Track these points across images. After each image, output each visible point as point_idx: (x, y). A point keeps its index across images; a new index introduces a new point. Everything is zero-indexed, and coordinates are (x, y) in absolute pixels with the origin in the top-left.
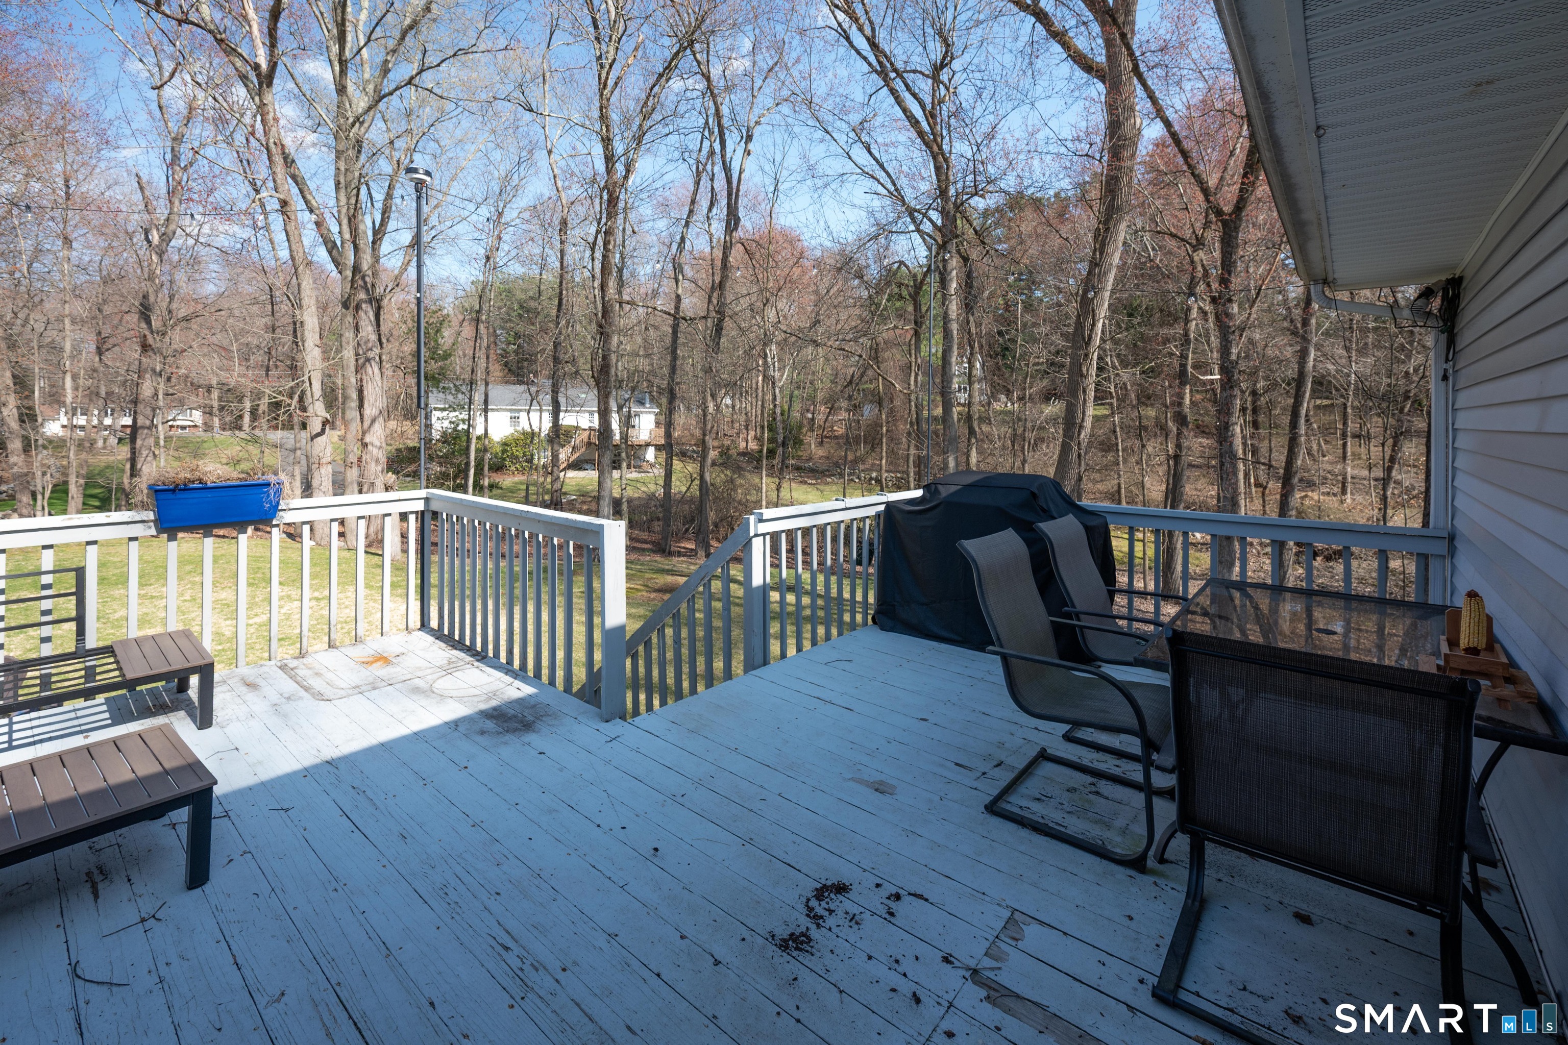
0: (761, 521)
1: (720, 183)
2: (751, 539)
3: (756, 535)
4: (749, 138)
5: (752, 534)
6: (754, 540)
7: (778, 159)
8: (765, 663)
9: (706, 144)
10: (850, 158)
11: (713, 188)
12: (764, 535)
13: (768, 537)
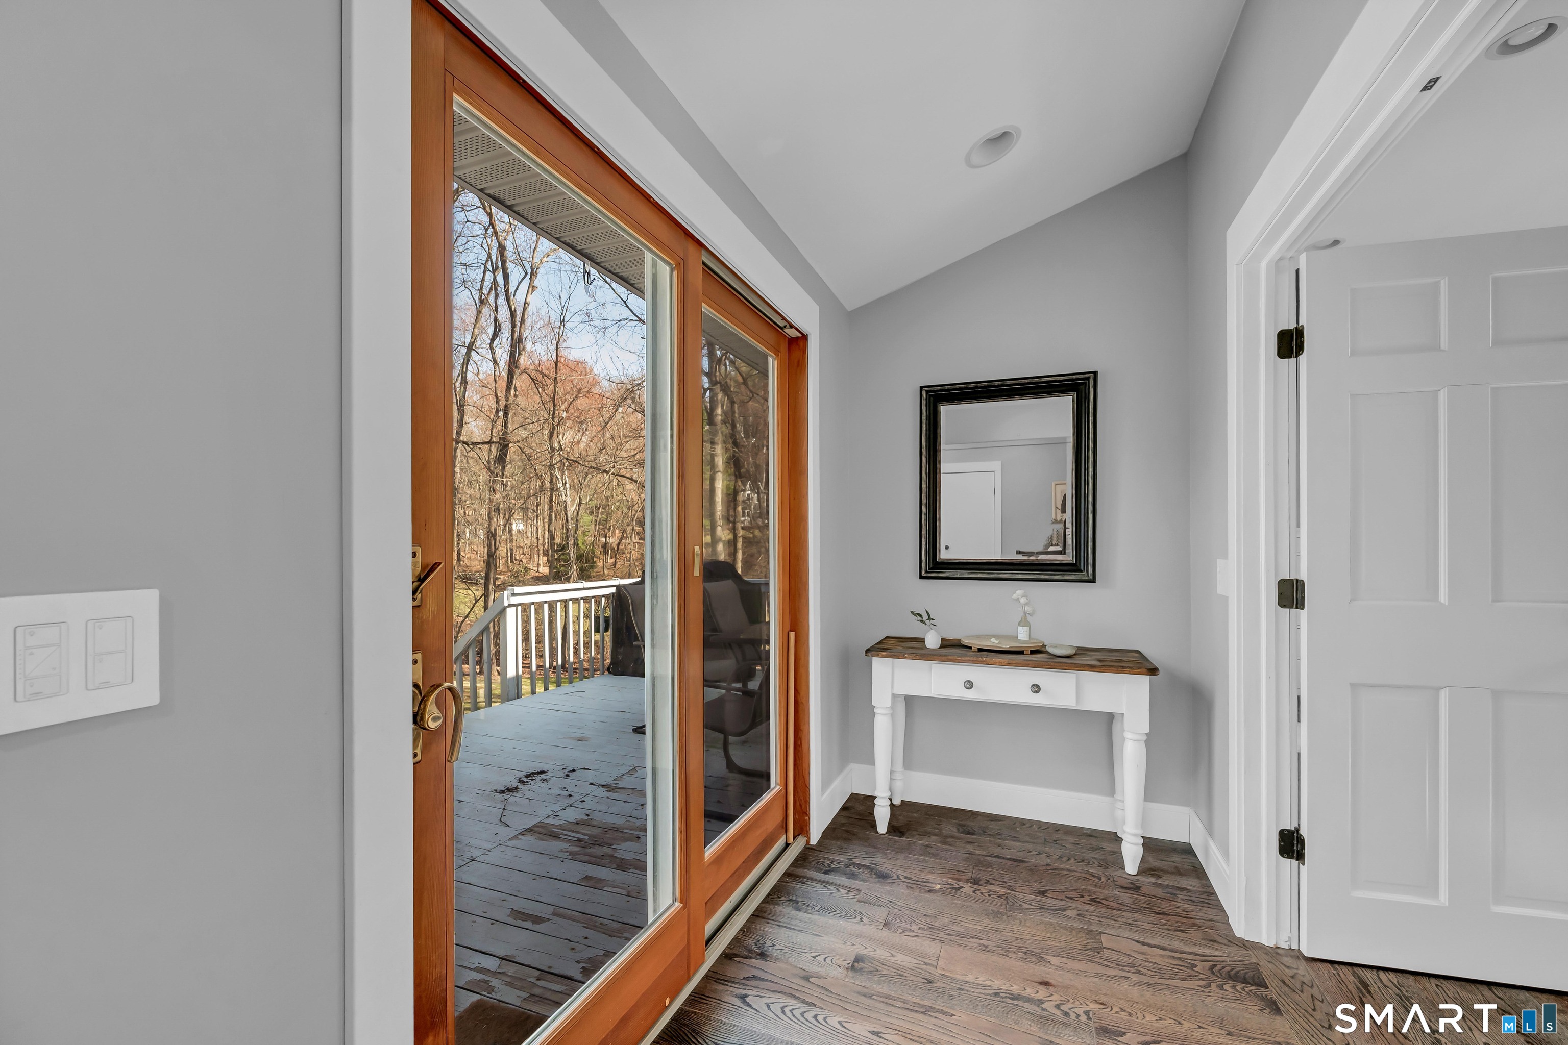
0: (513, 595)
1: (504, 314)
2: (504, 609)
3: (510, 606)
4: (533, 274)
5: (506, 604)
6: (508, 610)
7: (565, 297)
8: (518, 696)
9: (489, 277)
10: (627, 306)
11: (496, 319)
12: (516, 605)
13: (519, 608)
